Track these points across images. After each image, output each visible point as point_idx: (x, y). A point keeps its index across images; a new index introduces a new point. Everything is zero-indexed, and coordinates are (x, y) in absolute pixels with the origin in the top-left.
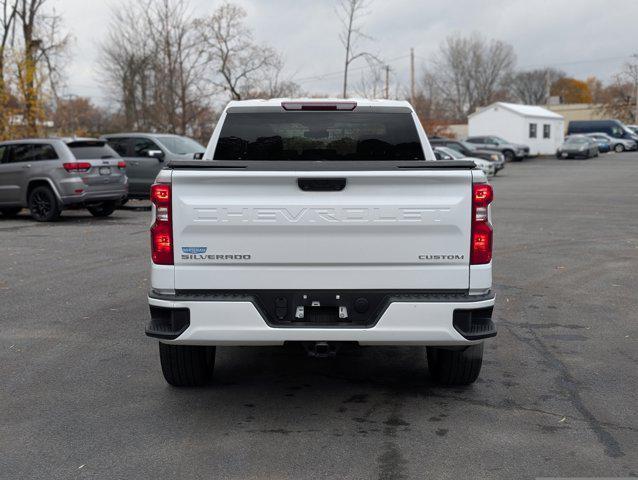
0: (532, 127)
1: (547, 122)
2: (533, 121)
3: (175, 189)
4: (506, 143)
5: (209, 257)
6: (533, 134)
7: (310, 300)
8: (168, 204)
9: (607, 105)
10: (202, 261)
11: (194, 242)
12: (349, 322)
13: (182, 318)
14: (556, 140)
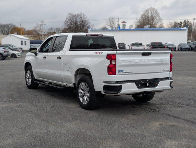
0: (22, 42)
1: (25, 40)
2: (22, 40)
3: (117, 56)
4: (15, 47)
5: (124, 73)
6: (22, 44)
7: (142, 82)
8: (115, 59)
9: (33, 36)
10: (122, 74)
11: (121, 69)
12: (149, 87)
13: (120, 88)
14: (28, 46)
